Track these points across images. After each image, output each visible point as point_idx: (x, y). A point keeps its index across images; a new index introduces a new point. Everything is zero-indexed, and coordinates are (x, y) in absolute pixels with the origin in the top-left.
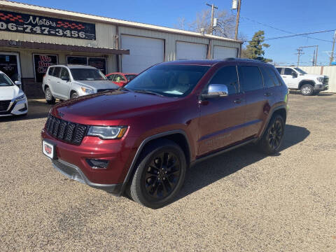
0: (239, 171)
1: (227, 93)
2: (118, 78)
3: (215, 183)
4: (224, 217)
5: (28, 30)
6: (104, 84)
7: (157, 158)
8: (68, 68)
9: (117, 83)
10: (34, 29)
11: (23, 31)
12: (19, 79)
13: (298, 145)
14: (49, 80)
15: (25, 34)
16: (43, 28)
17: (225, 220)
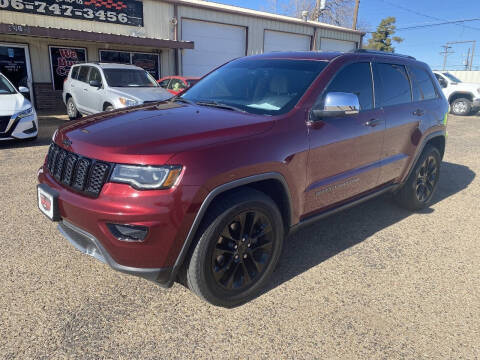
0: (369, 239)
1: (358, 107)
2: (177, 85)
3: (330, 260)
4: (350, 326)
5: (41, 10)
6: (153, 93)
7: (234, 222)
8: (101, 67)
9: (174, 92)
10: (50, 8)
11: (34, 11)
12: (30, 84)
13: (458, 195)
14: (71, 85)
15: (36, 16)
16: (64, 7)
17: (351, 332)
